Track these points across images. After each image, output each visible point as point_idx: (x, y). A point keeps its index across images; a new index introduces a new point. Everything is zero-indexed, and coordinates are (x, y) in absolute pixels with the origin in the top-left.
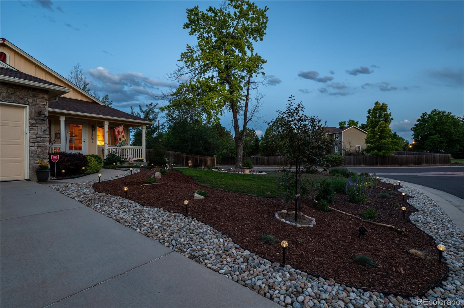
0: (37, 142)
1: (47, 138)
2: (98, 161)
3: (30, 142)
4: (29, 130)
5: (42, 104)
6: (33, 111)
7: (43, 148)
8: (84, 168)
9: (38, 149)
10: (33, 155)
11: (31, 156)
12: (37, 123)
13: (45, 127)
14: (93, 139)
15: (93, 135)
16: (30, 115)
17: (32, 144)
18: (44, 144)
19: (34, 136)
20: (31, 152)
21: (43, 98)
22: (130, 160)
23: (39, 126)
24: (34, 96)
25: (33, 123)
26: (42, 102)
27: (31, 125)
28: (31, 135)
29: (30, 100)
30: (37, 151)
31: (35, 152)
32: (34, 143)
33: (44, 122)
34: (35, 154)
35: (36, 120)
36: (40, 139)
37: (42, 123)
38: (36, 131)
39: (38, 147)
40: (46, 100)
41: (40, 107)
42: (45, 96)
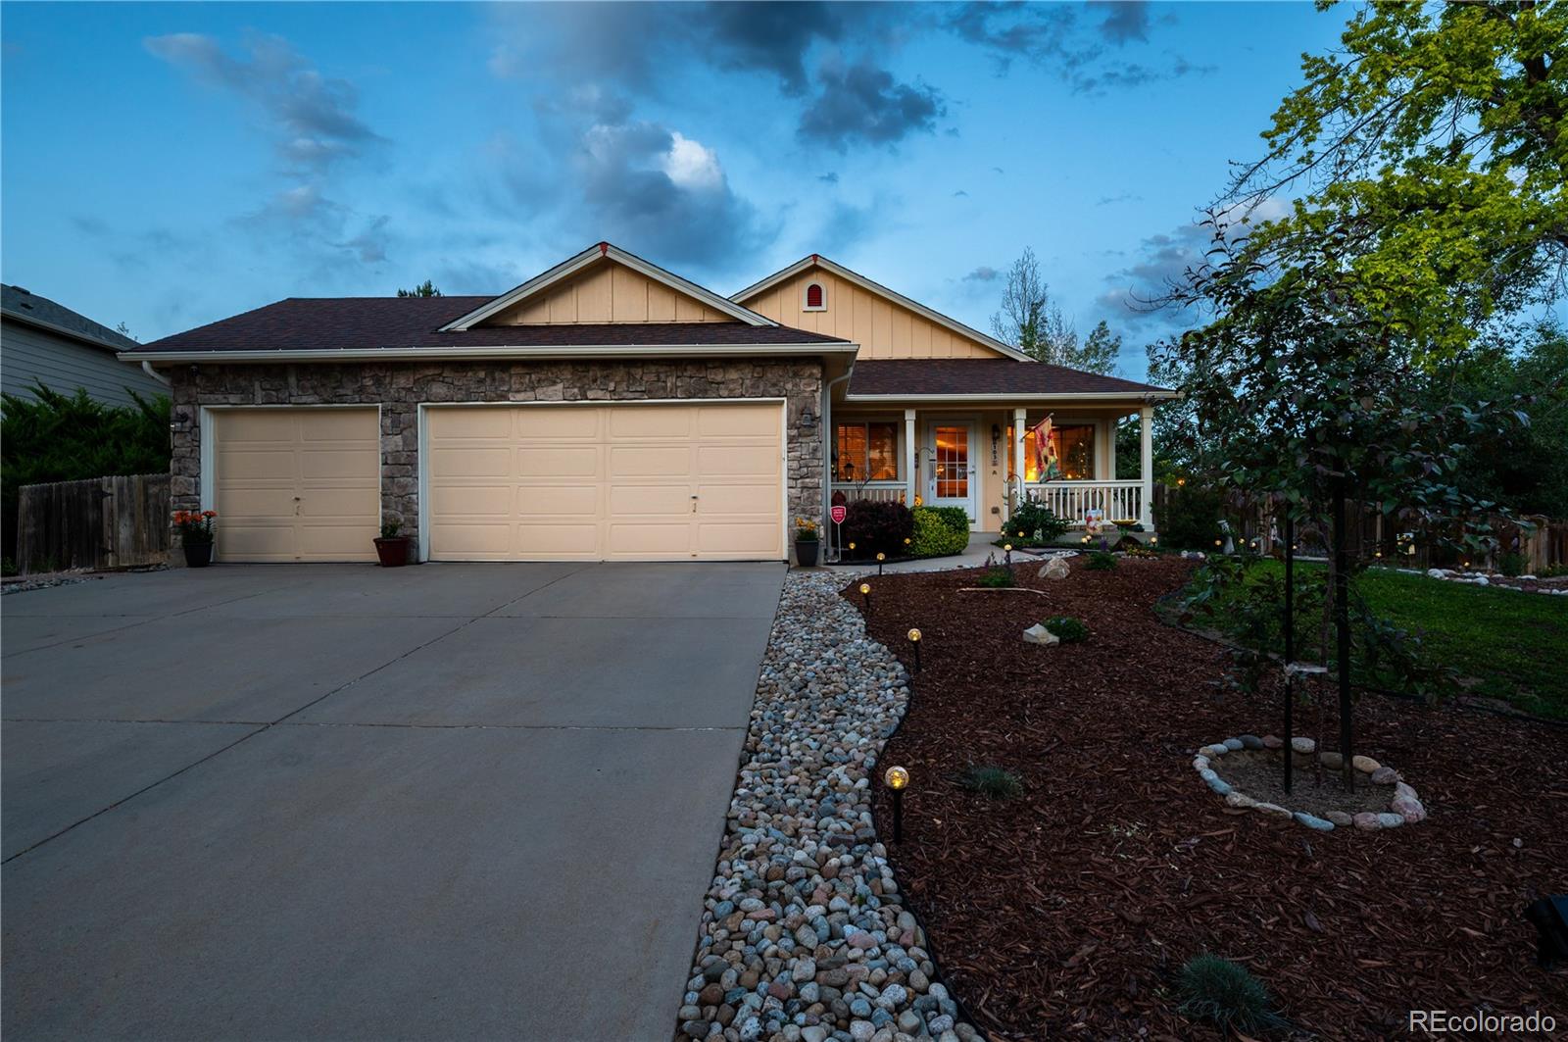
0: (802, 478)
1: (818, 466)
2: (949, 524)
3: (789, 478)
4: (789, 452)
5: (809, 389)
6: (794, 408)
7: (811, 491)
8: (908, 541)
9: (802, 492)
10: (793, 506)
11: (790, 509)
12: (800, 435)
13: (814, 441)
14: (995, 464)
15: (995, 452)
16: (788, 420)
17: (793, 483)
18: (813, 480)
19: (795, 465)
20: (790, 499)
21: (811, 375)
22: (1092, 524)
23: (804, 440)
24: (796, 375)
25: (794, 436)
26: (810, 385)
27: (791, 440)
28: (791, 463)
29: (789, 386)
30: (800, 498)
31: (797, 501)
32: (796, 479)
33: (812, 430)
34: (798, 504)
35: (799, 428)
36: (805, 470)
37: (809, 433)
38: (798, 454)
39: (803, 488)
40: (817, 379)
41: (806, 398)
42: (815, 371)
